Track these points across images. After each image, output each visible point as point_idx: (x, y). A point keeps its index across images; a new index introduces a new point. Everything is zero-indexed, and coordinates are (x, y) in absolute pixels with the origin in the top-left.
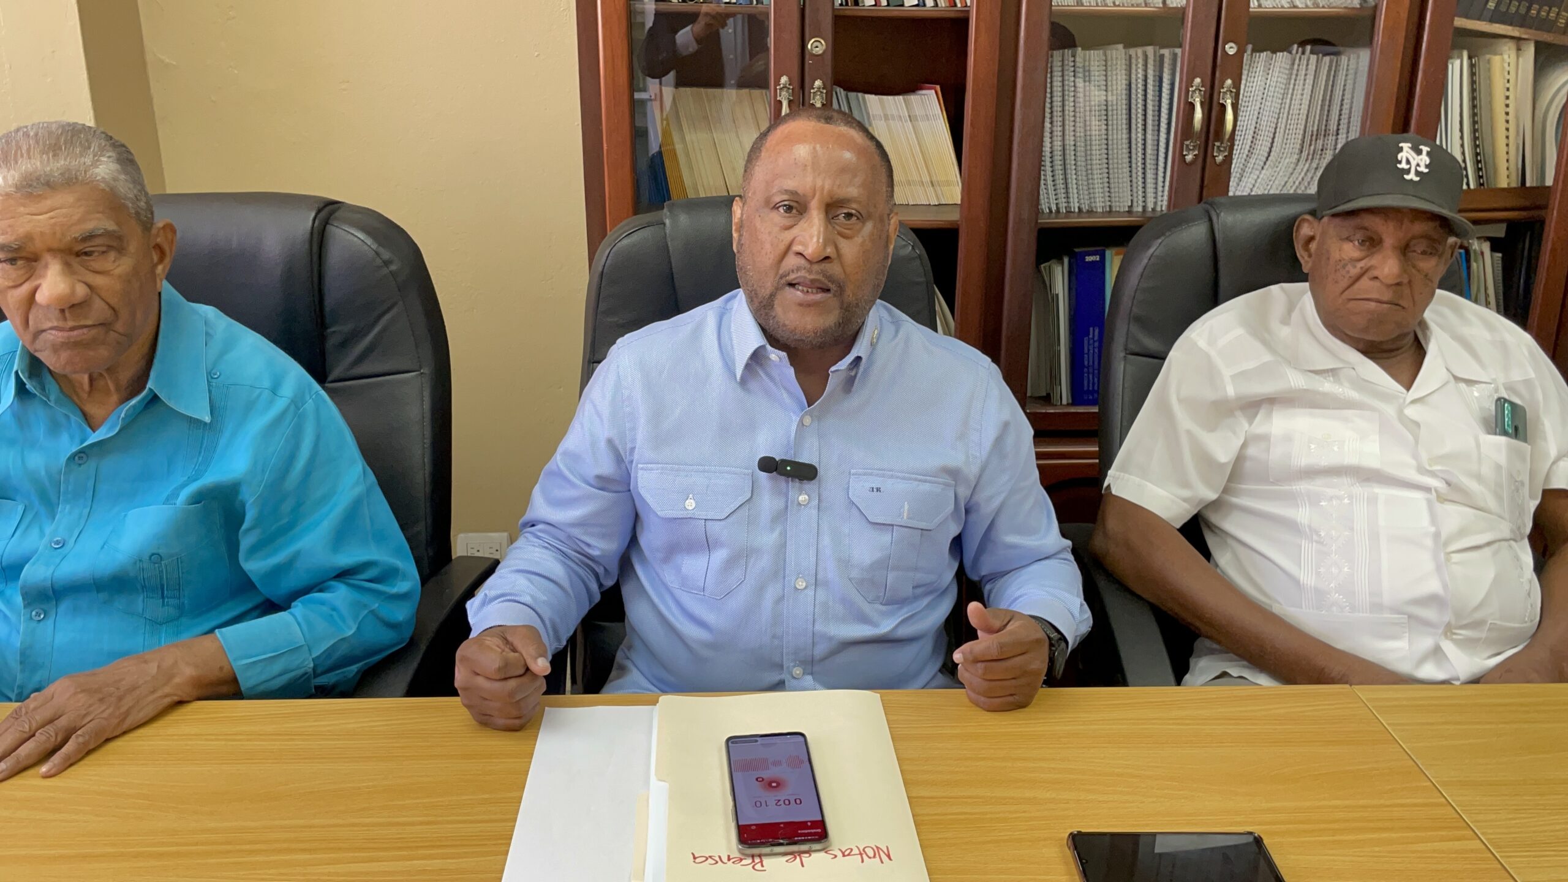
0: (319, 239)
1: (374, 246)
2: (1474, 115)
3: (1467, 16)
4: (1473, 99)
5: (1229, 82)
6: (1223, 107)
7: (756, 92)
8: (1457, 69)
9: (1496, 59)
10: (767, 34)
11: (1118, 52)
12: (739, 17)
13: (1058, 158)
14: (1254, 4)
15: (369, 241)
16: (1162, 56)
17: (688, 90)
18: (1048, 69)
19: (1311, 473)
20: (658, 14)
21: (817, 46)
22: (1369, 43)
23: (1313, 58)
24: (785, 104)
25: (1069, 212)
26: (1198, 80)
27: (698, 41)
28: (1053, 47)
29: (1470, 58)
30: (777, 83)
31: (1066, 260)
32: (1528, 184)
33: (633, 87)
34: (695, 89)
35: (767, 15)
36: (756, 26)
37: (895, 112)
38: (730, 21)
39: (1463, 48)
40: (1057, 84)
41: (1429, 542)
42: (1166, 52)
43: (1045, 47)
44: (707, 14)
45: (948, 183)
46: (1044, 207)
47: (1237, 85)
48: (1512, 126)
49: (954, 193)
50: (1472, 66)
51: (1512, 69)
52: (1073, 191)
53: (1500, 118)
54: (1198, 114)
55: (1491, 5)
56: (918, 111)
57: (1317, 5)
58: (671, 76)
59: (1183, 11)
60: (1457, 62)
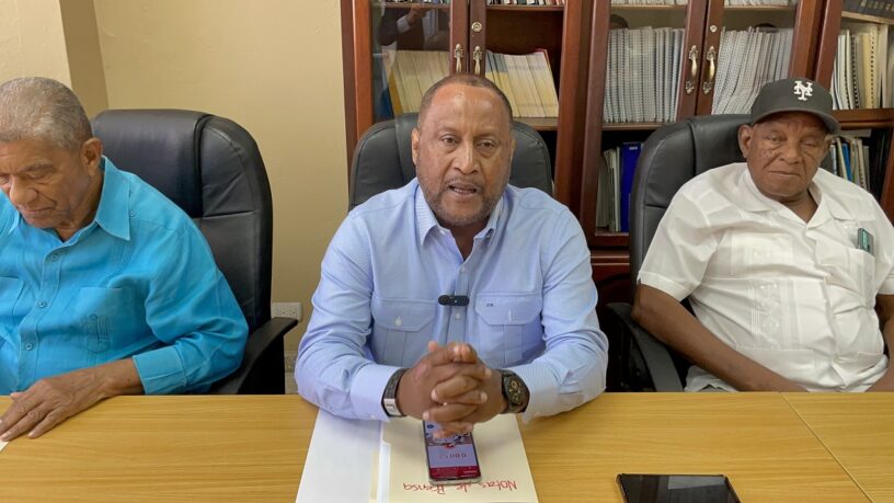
0: (199, 135)
1: (230, 140)
2: (853, 67)
3: (848, 10)
4: (853, 58)
5: (712, 48)
6: (709, 62)
7: (442, 53)
8: (843, 41)
9: (866, 35)
10: (449, 20)
11: (648, 31)
12: (433, 11)
13: (614, 91)
14: (726, 3)
15: (227, 137)
16: (674, 34)
17: (403, 52)
18: (608, 41)
19: (755, 269)
20: (387, 9)
21: (477, 27)
22: (793, 26)
23: (761, 34)
24: (459, 60)
25: (620, 122)
26: (694, 47)
27: (410, 24)
28: (611, 28)
29: (851, 34)
30: (454, 47)
31: (618, 149)
32: (884, 107)
33: (372, 50)
34: (407, 52)
35: (449, 9)
36: (443, 15)
37: (521, 65)
38: (428, 13)
39: (846, 29)
40: (614, 49)
41: (823, 308)
42: (676, 31)
43: (607, 27)
44: (414, 9)
45: (551, 105)
46: (606, 118)
47: (717, 49)
48: (875, 73)
49: (554, 111)
50: (852, 39)
51: (875, 41)
52: (623, 112)
53: (868, 68)
54: (695, 66)
55: (863, 4)
56: (534, 64)
57: (763, 4)
58: (395, 44)
59: (686, 7)
60: (843, 37)
